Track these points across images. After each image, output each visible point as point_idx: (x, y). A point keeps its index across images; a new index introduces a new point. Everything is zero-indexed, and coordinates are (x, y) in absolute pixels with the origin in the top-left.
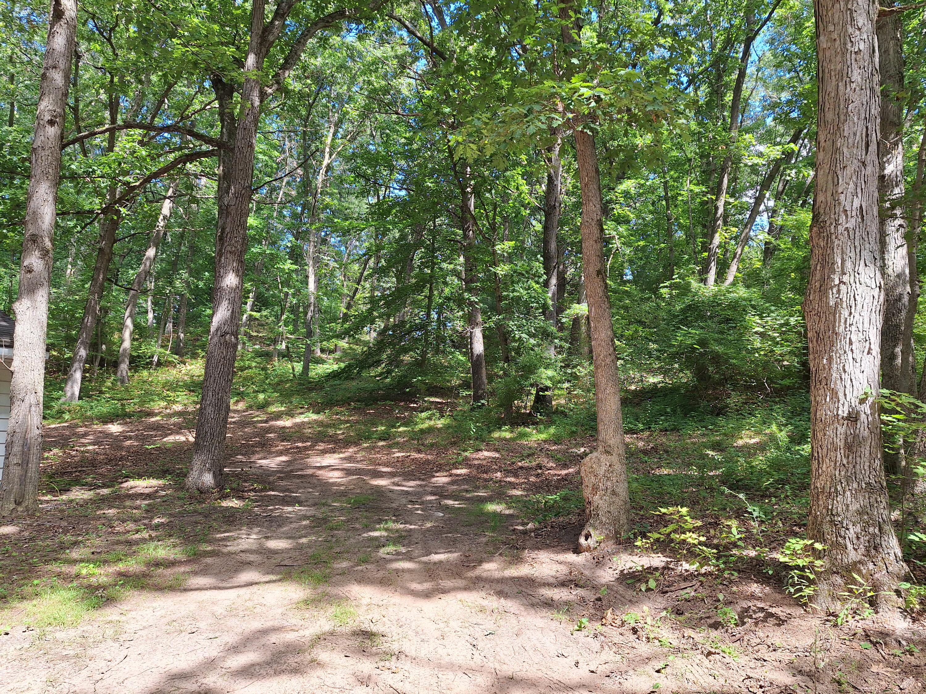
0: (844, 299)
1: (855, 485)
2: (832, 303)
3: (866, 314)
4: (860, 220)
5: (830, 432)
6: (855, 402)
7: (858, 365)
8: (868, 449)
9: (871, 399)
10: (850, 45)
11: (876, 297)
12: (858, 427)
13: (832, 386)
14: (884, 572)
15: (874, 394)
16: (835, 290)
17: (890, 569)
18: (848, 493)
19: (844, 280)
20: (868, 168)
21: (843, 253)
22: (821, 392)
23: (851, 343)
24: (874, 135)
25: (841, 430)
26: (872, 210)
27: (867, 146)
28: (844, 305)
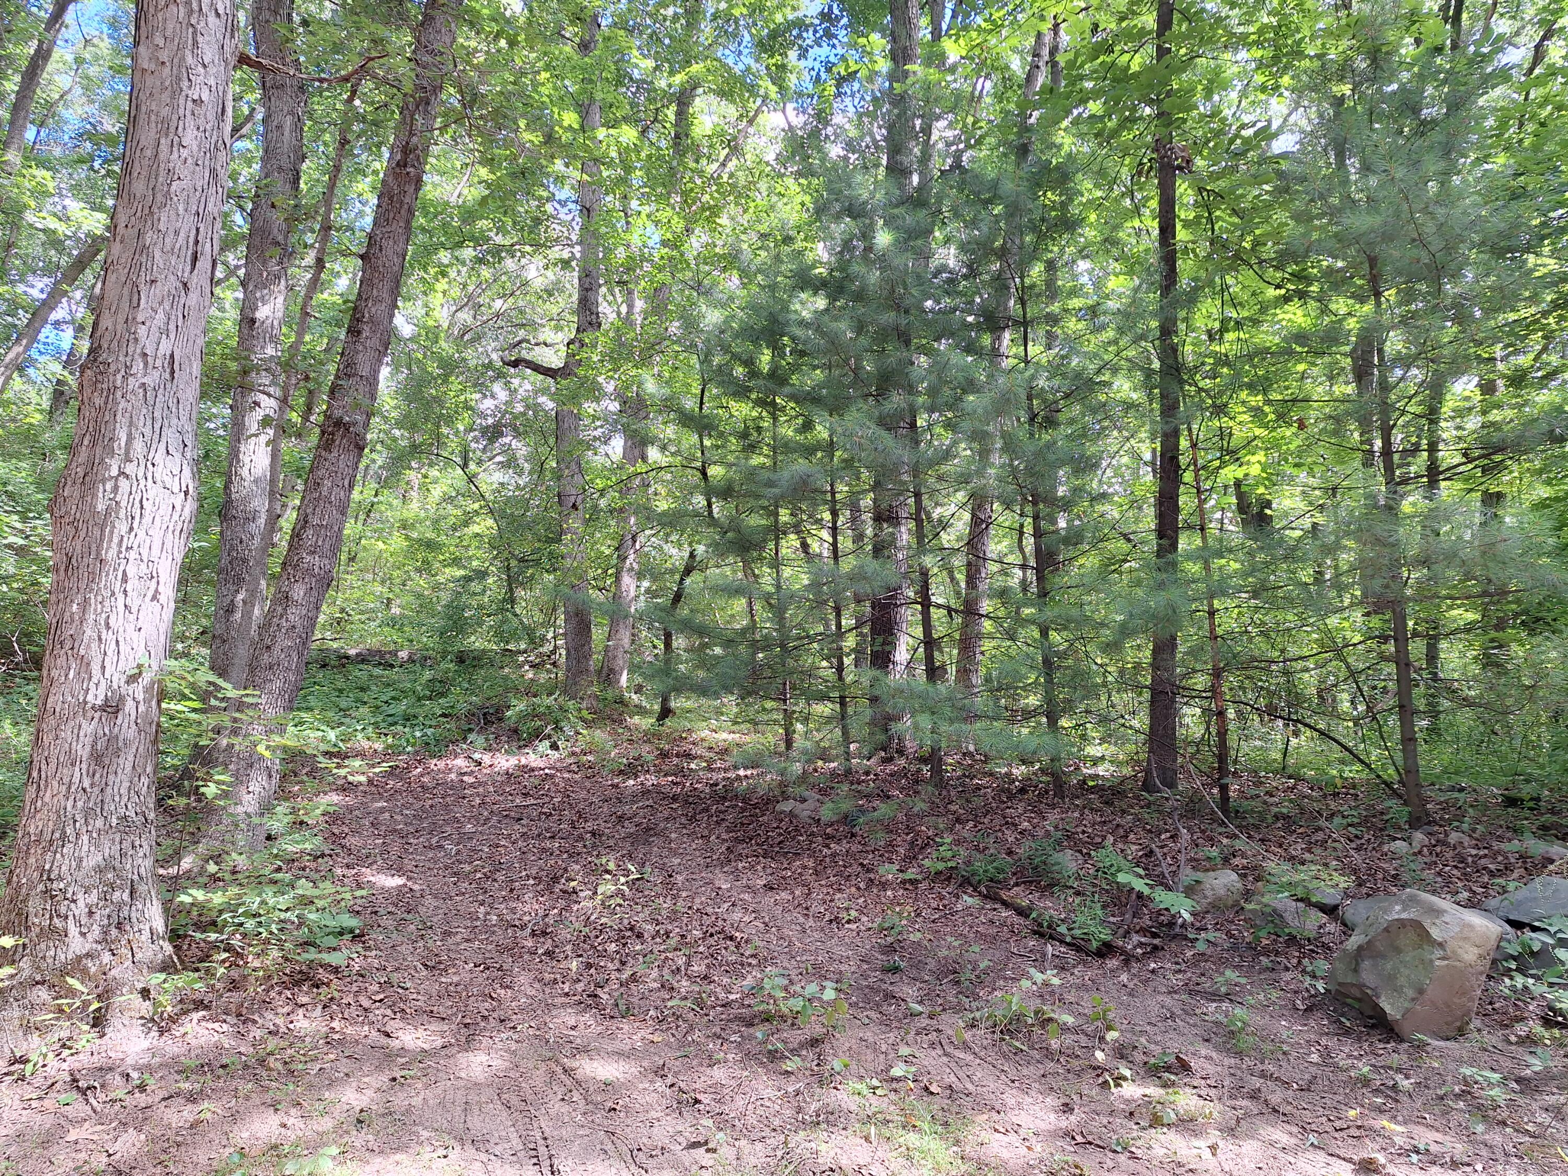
0: (123, 504)
1: (99, 823)
2: (101, 507)
3: (157, 534)
4: (168, 376)
5: (66, 734)
6: (118, 680)
7: (132, 617)
8: (131, 758)
9: (147, 677)
10: (186, 83)
11: (178, 508)
12: (119, 722)
13: (82, 652)
14: (128, 963)
15: (155, 667)
16: (109, 486)
17: (139, 956)
18: (85, 838)
19: (127, 471)
20: (191, 294)
21: (131, 424)
22: (61, 661)
23: (125, 579)
24: (208, 245)
25: (88, 728)
26: (191, 366)
27: (195, 259)
28: (122, 514)
